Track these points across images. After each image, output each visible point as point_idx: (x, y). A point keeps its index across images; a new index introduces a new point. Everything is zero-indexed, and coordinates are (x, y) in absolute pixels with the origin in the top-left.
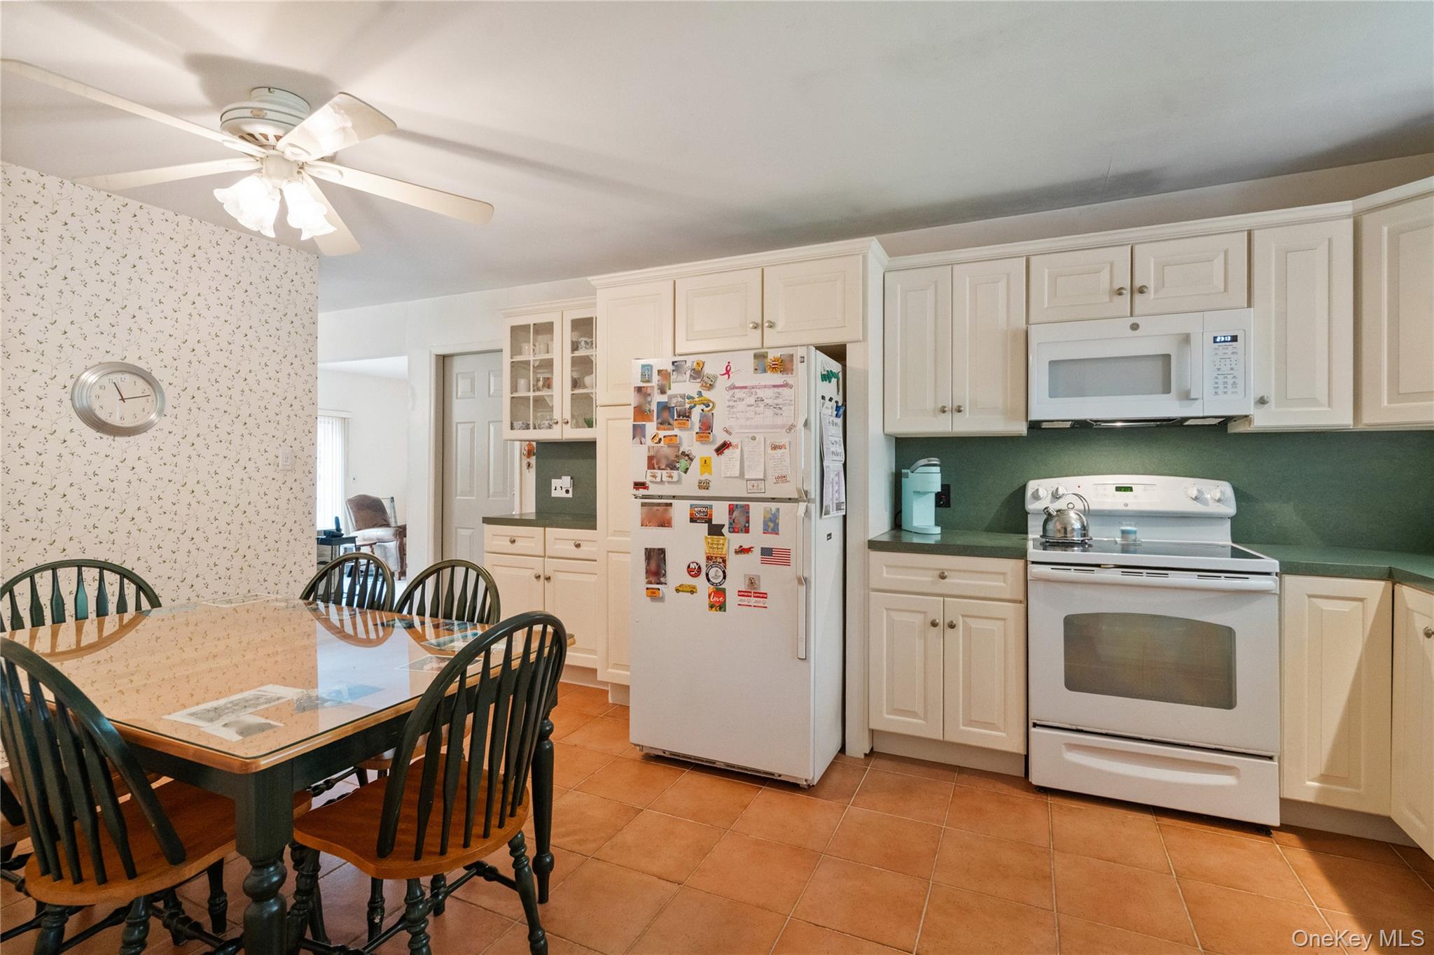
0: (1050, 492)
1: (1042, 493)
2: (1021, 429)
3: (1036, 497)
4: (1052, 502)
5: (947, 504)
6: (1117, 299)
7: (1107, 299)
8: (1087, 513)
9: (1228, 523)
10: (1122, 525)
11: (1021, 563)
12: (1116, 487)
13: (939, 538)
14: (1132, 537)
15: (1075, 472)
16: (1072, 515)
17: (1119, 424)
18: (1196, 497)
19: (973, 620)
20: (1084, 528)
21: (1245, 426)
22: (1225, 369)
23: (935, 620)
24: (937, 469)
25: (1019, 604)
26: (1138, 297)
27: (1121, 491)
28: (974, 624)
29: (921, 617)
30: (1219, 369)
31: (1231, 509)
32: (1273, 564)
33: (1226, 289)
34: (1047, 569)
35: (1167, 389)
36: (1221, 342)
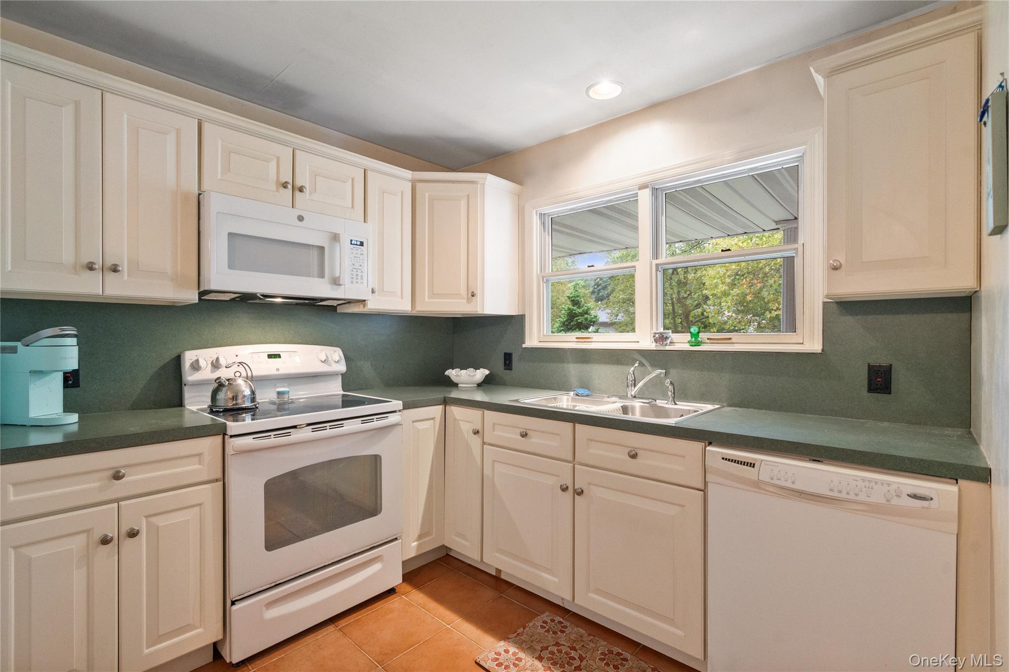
0: (209, 363)
1: (202, 363)
2: (193, 297)
3: (196, 366)
4: (212, 372)
5: (76, 384)
6: (282, 190)
7: (274, 188)
8: (251, 379)
9: (340, 379)
10: (278, 387)
11: (219, 439)
12: (268, 355)
13: (75, 428)
14: (286, 396)
15: (229, 342)
16: (240, 381)
17: (279, 300)
18: (325, 360)
19: (159, 517)
20: (253, 393)
21: (360, 308)
22: (357, 266)
23: (106, 536)
24: (74, 341)
25: (217, 483)
26: (298, 194)
27: (271, 358)
28: (160, 521)
29: (83, 538)
30: (353, 264)
31: (342, 367)
32: (397, 404)
33: (353, 207)
34: (249, 440)
35: (322, 275)
36: (354, 244)
